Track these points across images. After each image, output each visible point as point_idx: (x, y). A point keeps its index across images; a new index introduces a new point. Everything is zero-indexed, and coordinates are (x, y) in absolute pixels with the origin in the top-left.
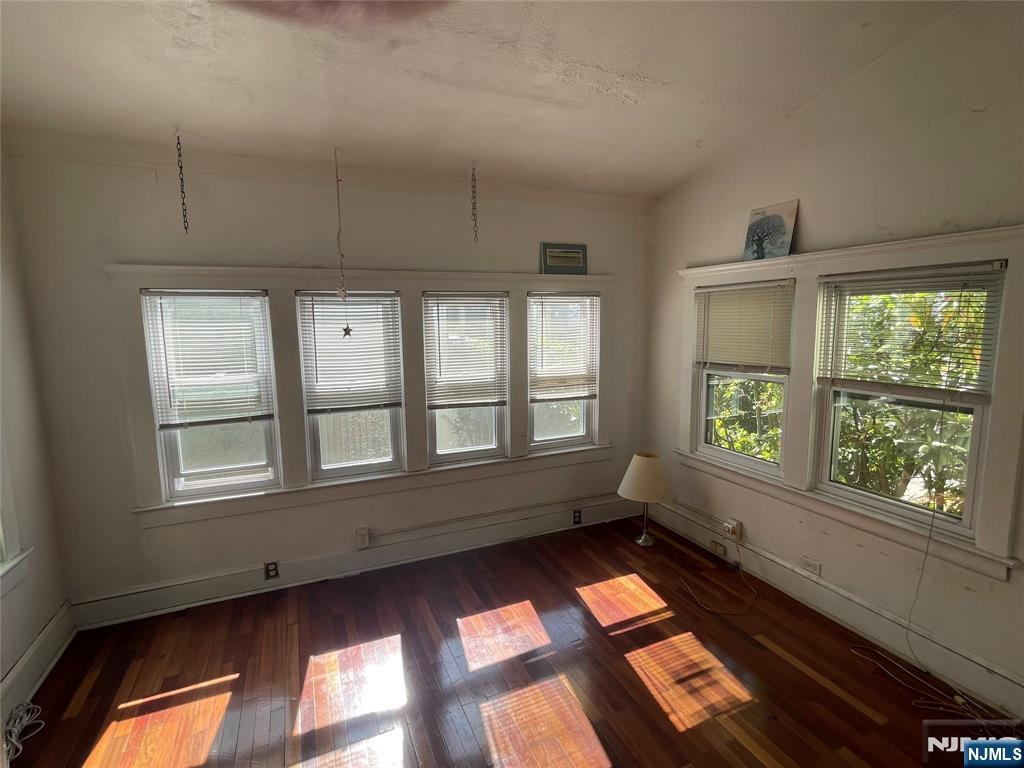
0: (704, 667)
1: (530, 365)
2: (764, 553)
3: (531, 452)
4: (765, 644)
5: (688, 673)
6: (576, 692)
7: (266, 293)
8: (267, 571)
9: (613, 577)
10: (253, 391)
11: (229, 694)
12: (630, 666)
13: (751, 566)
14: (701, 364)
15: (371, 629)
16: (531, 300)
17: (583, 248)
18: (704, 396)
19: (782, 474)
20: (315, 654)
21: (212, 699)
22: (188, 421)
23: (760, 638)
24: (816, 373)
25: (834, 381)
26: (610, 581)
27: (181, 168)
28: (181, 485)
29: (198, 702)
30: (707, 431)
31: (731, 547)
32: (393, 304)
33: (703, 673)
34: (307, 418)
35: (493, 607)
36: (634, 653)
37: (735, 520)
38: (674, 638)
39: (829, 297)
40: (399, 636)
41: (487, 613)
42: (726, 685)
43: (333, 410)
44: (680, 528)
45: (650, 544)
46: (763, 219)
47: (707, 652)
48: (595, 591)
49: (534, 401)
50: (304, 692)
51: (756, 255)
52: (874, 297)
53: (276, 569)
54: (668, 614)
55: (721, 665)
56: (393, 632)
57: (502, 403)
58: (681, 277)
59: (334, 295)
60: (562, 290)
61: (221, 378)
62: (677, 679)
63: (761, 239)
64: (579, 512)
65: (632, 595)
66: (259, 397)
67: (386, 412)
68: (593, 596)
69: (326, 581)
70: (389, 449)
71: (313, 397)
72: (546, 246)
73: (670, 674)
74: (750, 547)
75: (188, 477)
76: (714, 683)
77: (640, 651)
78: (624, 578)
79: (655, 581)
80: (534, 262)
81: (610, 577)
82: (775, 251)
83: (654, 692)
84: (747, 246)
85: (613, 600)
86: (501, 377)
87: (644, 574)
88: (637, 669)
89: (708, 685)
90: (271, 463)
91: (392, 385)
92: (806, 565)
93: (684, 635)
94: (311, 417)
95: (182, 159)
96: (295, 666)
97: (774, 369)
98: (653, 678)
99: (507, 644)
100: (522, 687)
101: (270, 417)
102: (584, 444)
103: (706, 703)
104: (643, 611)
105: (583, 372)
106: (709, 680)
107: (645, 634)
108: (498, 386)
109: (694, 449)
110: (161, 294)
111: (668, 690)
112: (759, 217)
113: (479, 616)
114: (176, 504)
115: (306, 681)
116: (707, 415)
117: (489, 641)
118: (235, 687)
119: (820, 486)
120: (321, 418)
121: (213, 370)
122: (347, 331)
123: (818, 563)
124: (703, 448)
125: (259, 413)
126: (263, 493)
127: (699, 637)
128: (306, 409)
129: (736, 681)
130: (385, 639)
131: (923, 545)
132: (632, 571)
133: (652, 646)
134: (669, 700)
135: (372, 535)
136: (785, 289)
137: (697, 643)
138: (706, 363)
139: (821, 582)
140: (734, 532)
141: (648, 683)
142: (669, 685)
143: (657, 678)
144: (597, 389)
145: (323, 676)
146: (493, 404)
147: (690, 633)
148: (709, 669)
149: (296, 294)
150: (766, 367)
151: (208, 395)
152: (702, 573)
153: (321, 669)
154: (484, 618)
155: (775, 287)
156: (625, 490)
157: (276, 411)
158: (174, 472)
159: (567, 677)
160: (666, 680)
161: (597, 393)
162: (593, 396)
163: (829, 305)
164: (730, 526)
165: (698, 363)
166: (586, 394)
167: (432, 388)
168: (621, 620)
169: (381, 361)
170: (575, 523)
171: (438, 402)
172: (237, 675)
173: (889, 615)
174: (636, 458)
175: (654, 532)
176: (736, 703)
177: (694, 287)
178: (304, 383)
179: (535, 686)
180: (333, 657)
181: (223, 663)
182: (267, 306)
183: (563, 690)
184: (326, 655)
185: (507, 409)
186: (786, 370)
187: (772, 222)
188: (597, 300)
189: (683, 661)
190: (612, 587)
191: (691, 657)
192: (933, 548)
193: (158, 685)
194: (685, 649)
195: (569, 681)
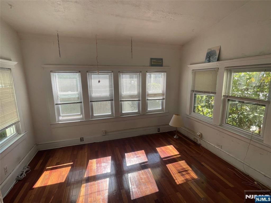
0: (186, 169)
1: (147, 90)
2: (207, 142)
3: (147, 113)
4: (204, 165)
5: (182, 171)
6: (152, 173)
7: (80, 72)
8: (81, 139)
9: (166, 146)
10: (77, 96)
11: (70, 167)
12: (167, 168)
13: (204, 145)
14: (193, 91)
15: (104, 155)
16: (148, 74)
17: (162, 59)
18: (193, 99)
19: (213, 121)
20: (91, 160)
21: (67, 168)
22: (62, 103)
23: (203, 163)
24: (223, 94)
25: (227, 96)
26: (165, 147)
27: (59, 41)
28: (61, 118)
29: (64, 168)
30: (194, 109)
31: (198, 139)
32: (111, 75)
33: (186, 171)
34: (90, 103)
35: (134, 151)
36: (168, 165)
37: (200, 133)
38: (180, 162)
39: (228, 73)
40: (111, 157)
41: (133, 153)
42: (191, 174)
43: (96, 101)
44: (186, 134)
45: (177, 138)
46: (211, 51)
47: (188, 166)
48: (161, 149)
49: (148, 100)
50: (87, 168)
51: (208, 61)
52: (243, 73)
53: (83, 139)
54: (179, 156)
55: (191, 169)
56: (109, 156)
57: (139, 100)
58: (188, 67)
59: (96, 72)
60: (156, 71)
61: (70, 93)
62: (179, 172)
63: (210, 57)
64: (159, 129)
65: (170, 151)
66: (79, 97)
67: (110, 102)
68: (160, 150)
69: (95, 142)
70: (110, 111)
71: (91, 98)
72: (151, 59)
73: (177, 170)
74: (204, 140)
75: (63, 116)
76: (188, 173)
77: (170, 164)
78: (169, 146)
79: (177, 147)
80: (148, 64)
81: (165, 146)
82: (213, 60)
83: (172, 174)
84: (206, 59)
85: (165, 151)
86: (139, 93)
87: (175, 146)
88: (169, 169)
89: (187, 174)
90: (82, 114)
91: (111, 95)
92: (218, 145)
93: (183, 161)
94: (91, 103)
95: (59, 39)
96: (86, 162)
97: (212, 93)
98: (172, 171)
99: (137, 160)
100: (139, 171)
101: (81, 102)
102: (161, 111)
103: (185, 178)
104: (172, 154)
105: (161, 92)
106: (187, 173)
107: (172, 160)
108: (138, 96)
109: (190, 113)
110: (55, 72)
111: (176, 174)
112: (209, 51)
113: (131, 153)
114: (60, 123)
115: (88, 166)
116: (194, 105)
117: (132, 159)
118: (71, 165)
119: (223, 124)
120: (93, 103)
121: (68, 91)
122: (99, 82)
123: (221, 145)
124: (193, 113)
125: (79, 101)
126: (80, 121)
127: (186, 162)
128: (90, 101)
129: (195, 173)
130: (107, 157)
131: (249, 141)
132: (171, 144)
133: (173, 163)
134: (176, 177)
135: (106, 132)
136: (216, 70)
137: (186, 163)
138: (194, 91)
139: (222, 150)
140: (199, 136)
141: (171, 172)
142: (177, 173)
143: (173, 171)
144: (165, 97)
145: (92, 165)
146: (137, 100)
147: (184, 161)
148: (188, 170)
149: (87, 72)
150: (210, 92)
151: (67, 97)
152: (190, 146)
153: (92, 163)
154: (132, 153)
155: (213, 70)
156: (171, 124)
157: (82, 101)
158: (59, 115)
159: (151, 169)
160: (176, 172)
161: (165, 98)
162: (164, 99)
163: (227, 75)
164: (199, 134)
165: (192, 91)
166: (162, 98)
167: (121, 96)
168: (167, 156)
169: (108, 89)
170: (158, 131)
171: (122, 100)
172: (73, 163)
173: (239, 160)
174: (174, 115)
175: (179, 135)
176: (193, 179)
177: (191, 70)
178: (89, 94)
179: (143, 171)
180: (95, 160)
181: (70, 160)
182: (80, 75)
183: (149, 172)
184: (93, 160)
185: (141, 102)
186: (215, 93)
187: (213, 52)
188: (165, 73)
189: (181, 167)
190: (165, 148)
191: (183, 167)
192: (252, 142)
193: (55, 164)
194: (182, 165)
195: (151, 170)
